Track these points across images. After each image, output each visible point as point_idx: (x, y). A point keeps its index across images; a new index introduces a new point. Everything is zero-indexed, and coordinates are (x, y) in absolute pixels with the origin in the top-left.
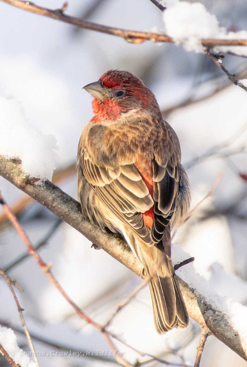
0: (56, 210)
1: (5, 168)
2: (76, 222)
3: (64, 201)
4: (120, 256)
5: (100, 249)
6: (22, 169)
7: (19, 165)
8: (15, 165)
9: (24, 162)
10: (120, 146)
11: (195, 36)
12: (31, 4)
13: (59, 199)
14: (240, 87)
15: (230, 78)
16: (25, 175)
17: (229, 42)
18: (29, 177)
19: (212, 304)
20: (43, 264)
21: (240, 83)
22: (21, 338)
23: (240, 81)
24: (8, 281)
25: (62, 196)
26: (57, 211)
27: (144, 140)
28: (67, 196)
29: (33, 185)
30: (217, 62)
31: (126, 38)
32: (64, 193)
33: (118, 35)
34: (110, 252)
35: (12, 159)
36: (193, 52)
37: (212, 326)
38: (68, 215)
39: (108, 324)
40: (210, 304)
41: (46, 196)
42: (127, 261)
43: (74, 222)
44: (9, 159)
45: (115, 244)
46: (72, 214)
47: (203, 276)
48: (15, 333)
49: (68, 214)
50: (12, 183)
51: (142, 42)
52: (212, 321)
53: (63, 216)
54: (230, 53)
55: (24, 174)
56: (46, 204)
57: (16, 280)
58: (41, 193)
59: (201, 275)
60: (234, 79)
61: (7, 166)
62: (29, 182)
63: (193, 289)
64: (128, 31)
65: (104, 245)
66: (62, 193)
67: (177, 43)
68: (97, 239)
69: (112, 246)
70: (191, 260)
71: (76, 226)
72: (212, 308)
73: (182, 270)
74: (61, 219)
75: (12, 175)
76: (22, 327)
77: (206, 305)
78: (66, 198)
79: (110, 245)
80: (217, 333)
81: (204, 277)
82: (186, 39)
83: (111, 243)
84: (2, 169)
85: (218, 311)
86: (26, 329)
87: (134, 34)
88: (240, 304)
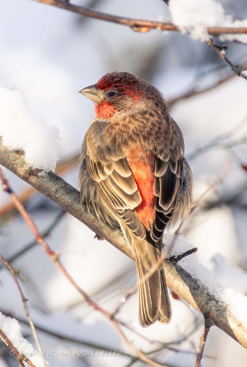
0: (59, 200)
1: (8, 159)
2: (79, 212)
3: (67, 192)
4: (123, 246)
5: (103, 240)
6: (25, 160)
7: (22, 156)
8: (18, 156)
9: (27, 153)
11: (201, 24)
13: (62, 190)
14: (244, 79)
15: (233, 69)
16: (28, 166)
17: (234, 31)
18: (33, 168)
19: (215, 295)
20: (50, 252)
21: (243, 74)
22: (25, 329)
23: (243, 72)
24: (12, 271)
25: (65, 187)
26: (60, 202)
28: (70, 186)
29: (36, 176)
30: (220, 53)
31: (132, 27)
32: (67, 184)
33: (124, 24)
34: (113, 243)
35: (16, 150)
36: (199, 40)
37: (215, 317)
39: (117, 311)
40: (213, 294)
41: (50, 187)
42: (130, 252)
43: (77, 213)
44: (12, 150)
45: (118, 235)
46: (75, 204)
47: (206, 267)
48: (19, 323)
49: (71, 205)
50: (15, 174)
51: (148, 31)
52: (214, 311)
53: (66, 207)
54: (236, 41)
55: (27, 165)
56: (49, 195)
57: (20, 271)
58: (45, 183)
59: (204, 266)
60: (237, 70)
61: (10, 157)
62: (32, 172)
63: (196, 279)
64: (133, 20)
65: (108, 236)
66: (65, 184)
67: (183, 32)
68: (100, 230)
69: (115, 236)
70: (194, 250)
71: (79, 217)
72: (215, 298)
73: (185, 260)
74: (64, 210)
75: (15, 166)
77: (208, 296)
78: (69, 189)
79: (113, 236)
80: (219, 324)
82: (193, 28)
83: (114, 234)
84: (6, 159)
85: (221, 302)
86: (30, 319)
87: (140, 23)
88: (243, 294)
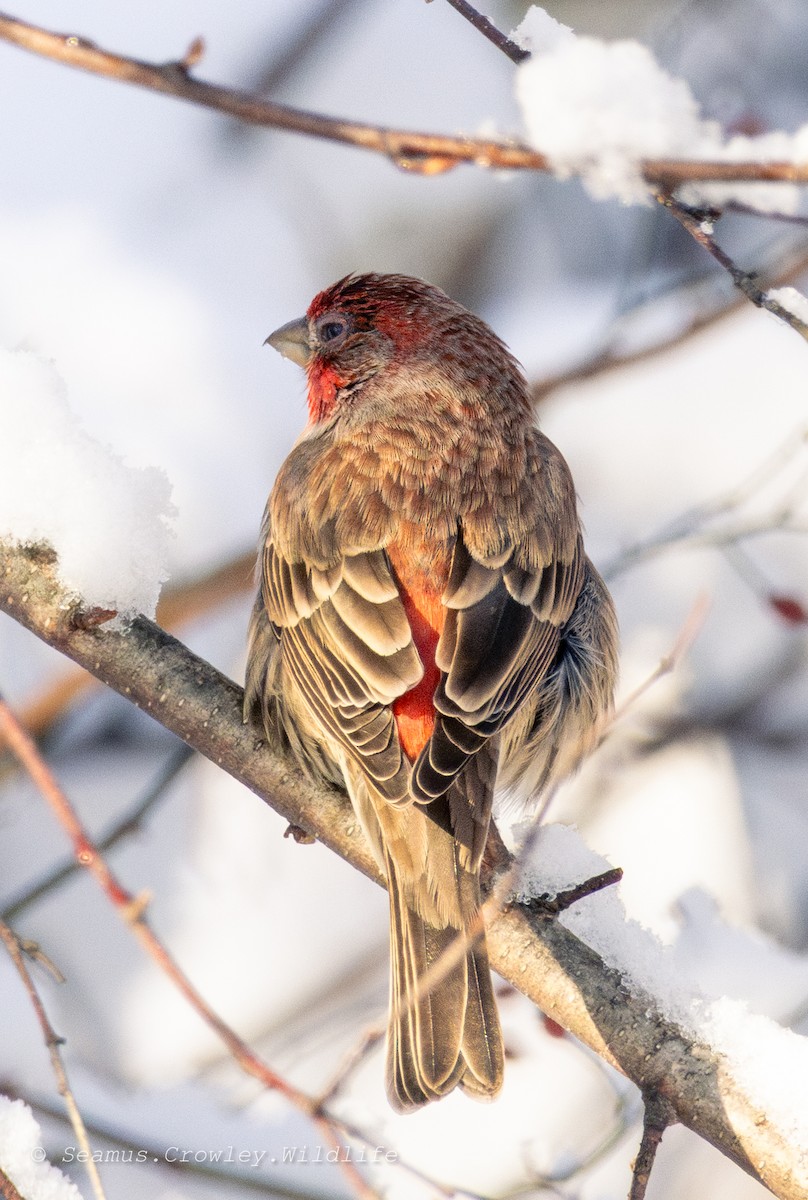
0: (168, 713)
1: (4, 575)
2: (235, 753)
3: (197, 684)
5: (313, 842)
6: (57, 581)
7: (48, 566)
8: (34, 568)
9: (63, 558)
10: (351, 491)
11: (621, 149)
12: (86, 44)
13: (178, 679)
14: (773, 315)
15: (738, 285)
16: (69, 600)
18: (82, 607)
19: (681, 1023)
20: (121, 896)
21: (771, 302)
22: (56, 1136)
23: (773, 294)
24: (13, 947)
25: (188, 668)
26: (173, 717)
27: (430, 472)
28: (206, 667)
29: (94, 632)
30: (697, 231)
31: (393, 156)
32: (194, 659)
33: (369, 146)
34: (347, 853)
35: (27, 548)
36: (614, 201)
37: (681, 1094)
38: (209, 731)
39: (335, 1091)
40: (675, 1021)
41: (138, 669)
43: (227, 753)
44: (15, 546)
46: (221, 725)
47: (650, 930)
48: (35, 1115)
49: (207, 728)
50: (25, 625)
51: (446, 170)
52: (679, 1078)
53: (193, 733)
54: (735, 207)
55: (64, 597)
56: (136, 696)
57: (38, 945)
58: (122, 657)
59: (644, 928)
60: (753, 288)
61: (8, 570)
62: (81, 621)
63: (617, 971)
64: (399, 133)
65: (328, 830)
66: (188, 660)
67: (563, 173)
68: (302, 808)
69: (353, 831)
70: (613, 876)
71: (236, 767)
72: (682, 1034)
73: (583, 909)
74: (187, 746)
75: (25, 598)
76: (60, 1098)
77: (659, 1025)
78: (203, 675)
79: (347, 829)
80: (695, 1118)
81: (654, 932)
82: (592, 161)
83: (350, 822)
85: (701, 1046)
86: (72, 1104)
87: (419, 143)
88: (773, 1022)
